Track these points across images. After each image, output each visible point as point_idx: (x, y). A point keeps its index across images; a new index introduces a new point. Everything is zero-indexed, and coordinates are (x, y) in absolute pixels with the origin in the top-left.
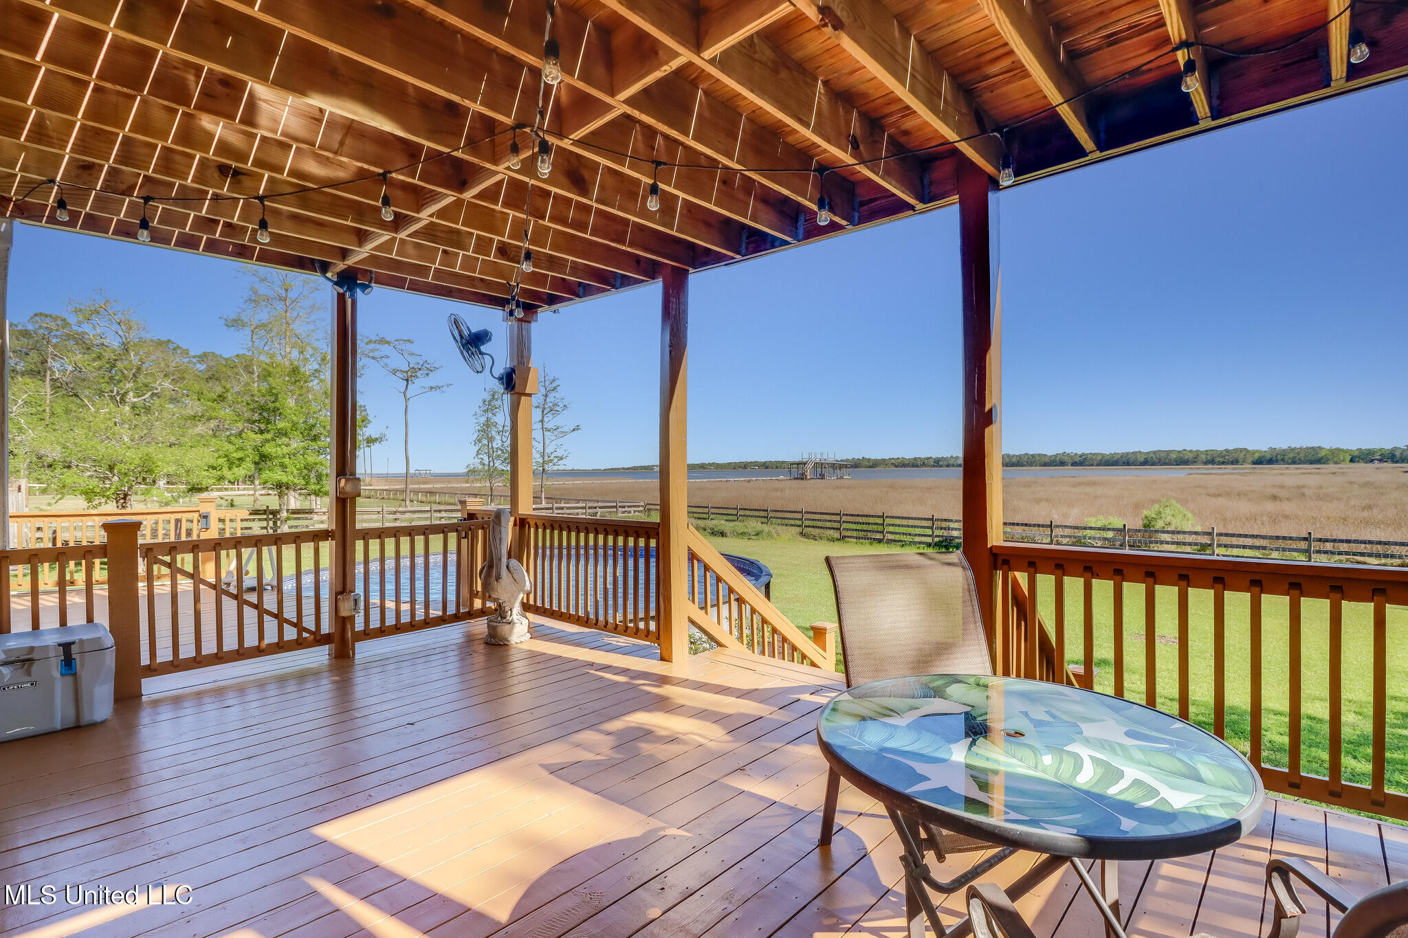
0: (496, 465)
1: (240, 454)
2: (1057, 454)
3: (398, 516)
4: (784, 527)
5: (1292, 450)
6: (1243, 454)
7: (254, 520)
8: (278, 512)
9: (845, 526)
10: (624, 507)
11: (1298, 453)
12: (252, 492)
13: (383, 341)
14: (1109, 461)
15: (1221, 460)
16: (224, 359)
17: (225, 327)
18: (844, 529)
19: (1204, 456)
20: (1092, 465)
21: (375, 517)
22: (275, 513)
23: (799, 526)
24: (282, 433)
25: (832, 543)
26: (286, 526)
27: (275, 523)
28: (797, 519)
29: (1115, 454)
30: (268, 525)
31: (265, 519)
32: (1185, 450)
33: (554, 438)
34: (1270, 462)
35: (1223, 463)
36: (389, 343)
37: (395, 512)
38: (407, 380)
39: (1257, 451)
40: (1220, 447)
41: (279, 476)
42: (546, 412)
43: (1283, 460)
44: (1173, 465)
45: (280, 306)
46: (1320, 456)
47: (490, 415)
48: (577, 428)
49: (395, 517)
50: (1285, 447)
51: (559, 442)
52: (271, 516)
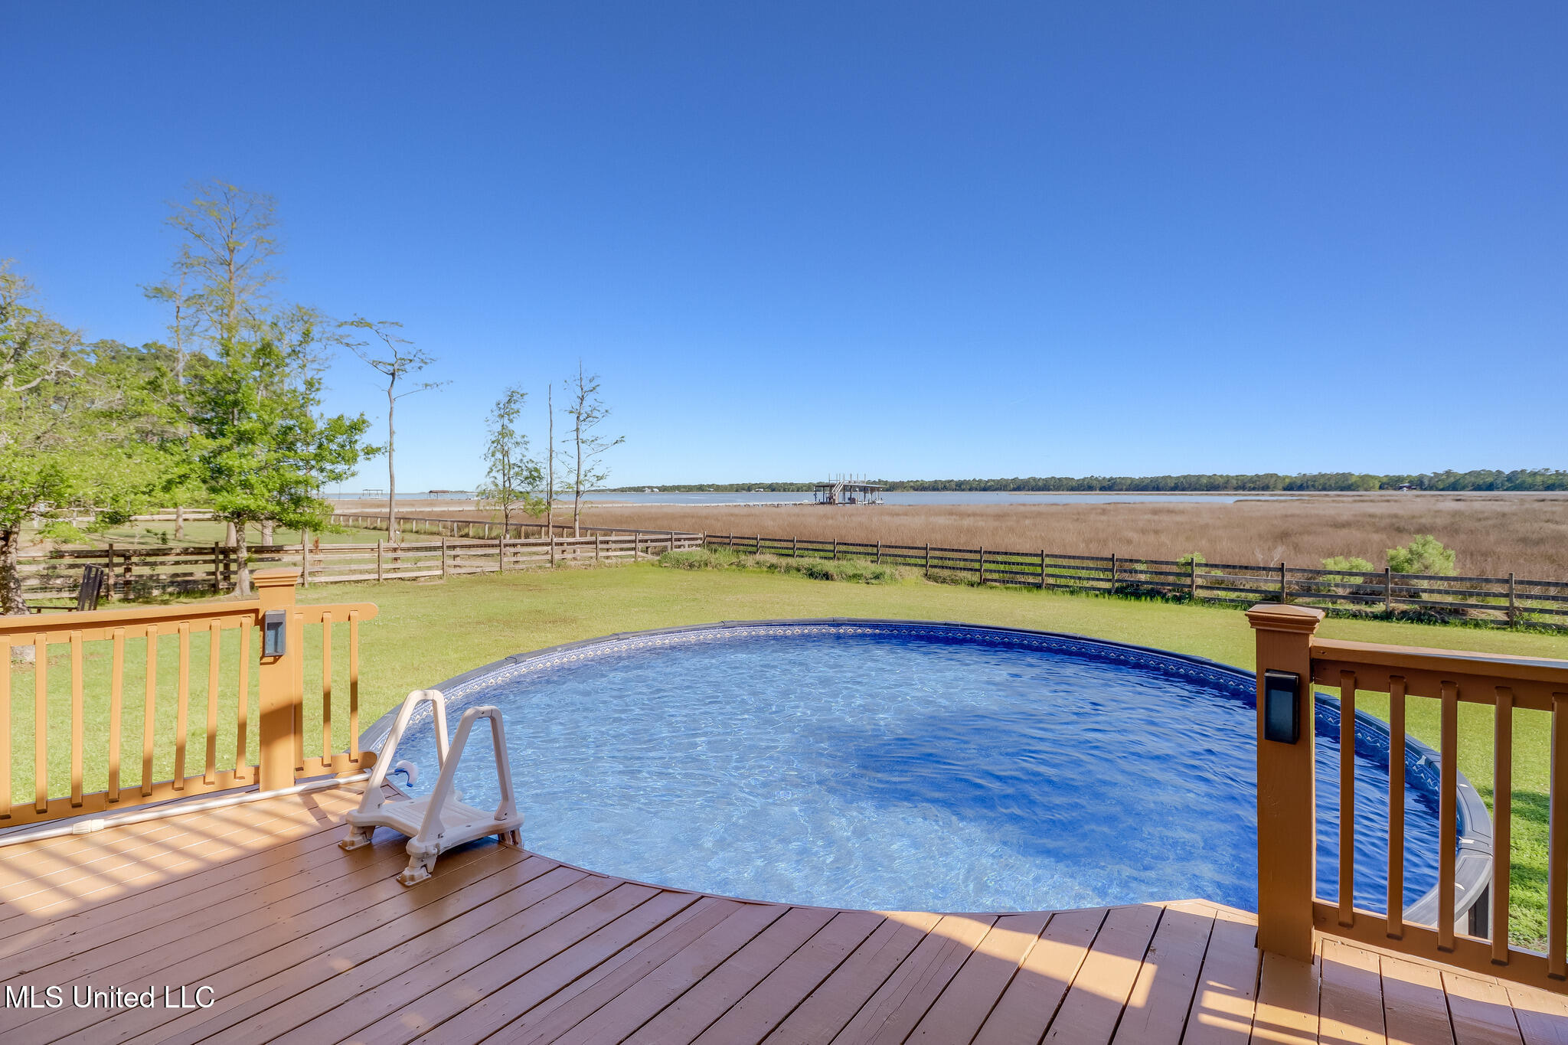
0: (512, 487)
1: (183, 469)
2: (1085, 478)
3: (399, 554)
4: (908, 568)
5: (1323, 476)
6: (1273, 479)
7: (196, 562)
8: (235, 550)
9: (986, 566)
10: (679, 540)
11: (1329, 479)
12: (174, 517)
13: (361, 323)
14: (1138, 486)
15: (1252, 485)
16: (128, 349)
17: (145, 299)
18: (986, 571)
19: (1235, 482)
20: (1121, 490)
21: (367, 556)
22: (226, 552)
23: (922, 566)
24: (244, 438)
25: (970, 588)
26: (247, 571)
27: (227, 566)
28: (919, 558)
29: (1145, 478)
30: (217, 569)
31: (213, 561)
32: (1215, 475)
33: (591, 452)
34: (1301, 488)
35: (1254, 489)
36: (370, 326)
37: (395, 550)
38: (393, 374)
39: (1287, 477)
40: (1250, 472)
41: (241, 499)
42: (581, 418)
43: (1313, 486)
44: (1203, 490)
45: (222, 272)
46: (1350, 482)
47: (506, 421)
48: (622, 440)
49: (395, 555)
50: (1315, 473)
51: (599, 456)
52: (221, 557)
